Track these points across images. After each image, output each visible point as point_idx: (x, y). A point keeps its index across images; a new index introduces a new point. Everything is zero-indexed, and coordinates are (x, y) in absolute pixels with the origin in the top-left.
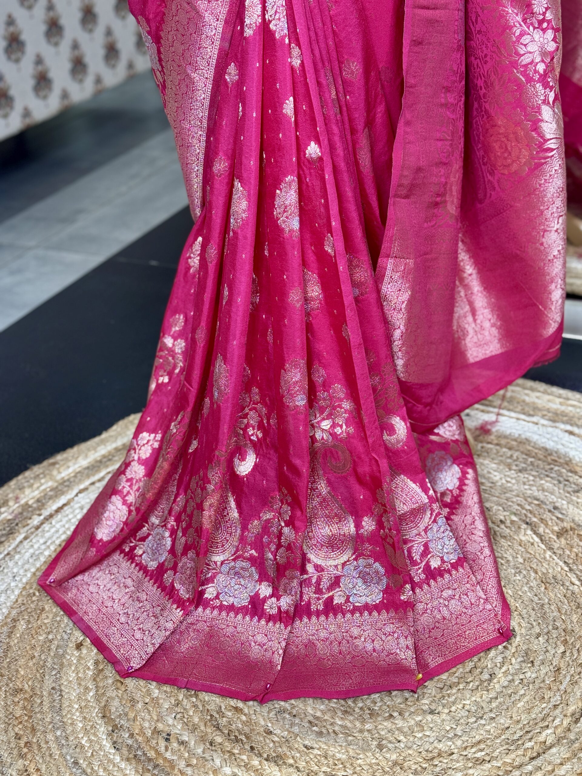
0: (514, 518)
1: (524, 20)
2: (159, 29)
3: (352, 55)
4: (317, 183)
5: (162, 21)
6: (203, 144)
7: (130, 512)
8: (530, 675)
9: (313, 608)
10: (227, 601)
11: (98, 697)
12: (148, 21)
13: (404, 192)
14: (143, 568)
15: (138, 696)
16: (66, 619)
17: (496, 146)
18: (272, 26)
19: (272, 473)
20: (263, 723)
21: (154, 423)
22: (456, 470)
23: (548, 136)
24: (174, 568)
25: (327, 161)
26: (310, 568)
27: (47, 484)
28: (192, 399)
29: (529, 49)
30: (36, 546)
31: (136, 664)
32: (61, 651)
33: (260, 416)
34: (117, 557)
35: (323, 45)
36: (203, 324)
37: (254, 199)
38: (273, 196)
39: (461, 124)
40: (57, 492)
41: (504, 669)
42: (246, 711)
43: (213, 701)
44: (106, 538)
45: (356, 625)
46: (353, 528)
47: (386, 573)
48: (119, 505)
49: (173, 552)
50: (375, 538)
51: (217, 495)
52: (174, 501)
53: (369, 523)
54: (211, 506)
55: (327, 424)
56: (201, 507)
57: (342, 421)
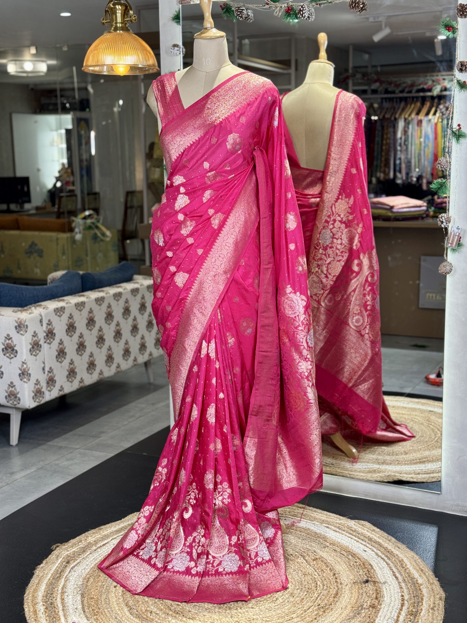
0: (296, 554)
1: (300, 357)
2: (170, 352)
3: (237, 365)
4: (222, 407)
5: (172, 350)
6: (182, 392)
7: (139, 537)
8: (292, 599)
9: (210, 573)
10: (176, 569)
11: (124, 600)
12: (167, 349)
13: (254, 413)
14: (143, 560)
15: (140, 600)
16: (109, 579)
17: (292, 401)
18: (210, 355)
19: (198, 517)
20: (188, 609)
21: (151, 502)
22: (273, 530)
23: (310, 398)
24: (156, 557)
25: (226, 399)
26: (210, 557)
27: (98, 536)
28: (169, 488)
29: (302, 367)
30: (95, 556)
31: (139, 590)
32: (108, 588)
33: (195, 494)
34: (131, 557)
35: (227, 362)
36: (177, 458)
37: (200, 411)
38: (207, 410)
39: (278, 392)
40: (103, 539)
41: (282, 597)
42: (182, 605)
43: (169, 602)
44: (128, 547)
45: (227, 580)
46: (228, 541)
47: (240, 560)
48: (134, 534)
49: (156, 551)
50: (237, 545)
51: (177, 523)
52: (158, 531)
53: (234, 539)
54: (174, 527)
55: (220, 498)
56: (169, 530)
57: (226, 497)
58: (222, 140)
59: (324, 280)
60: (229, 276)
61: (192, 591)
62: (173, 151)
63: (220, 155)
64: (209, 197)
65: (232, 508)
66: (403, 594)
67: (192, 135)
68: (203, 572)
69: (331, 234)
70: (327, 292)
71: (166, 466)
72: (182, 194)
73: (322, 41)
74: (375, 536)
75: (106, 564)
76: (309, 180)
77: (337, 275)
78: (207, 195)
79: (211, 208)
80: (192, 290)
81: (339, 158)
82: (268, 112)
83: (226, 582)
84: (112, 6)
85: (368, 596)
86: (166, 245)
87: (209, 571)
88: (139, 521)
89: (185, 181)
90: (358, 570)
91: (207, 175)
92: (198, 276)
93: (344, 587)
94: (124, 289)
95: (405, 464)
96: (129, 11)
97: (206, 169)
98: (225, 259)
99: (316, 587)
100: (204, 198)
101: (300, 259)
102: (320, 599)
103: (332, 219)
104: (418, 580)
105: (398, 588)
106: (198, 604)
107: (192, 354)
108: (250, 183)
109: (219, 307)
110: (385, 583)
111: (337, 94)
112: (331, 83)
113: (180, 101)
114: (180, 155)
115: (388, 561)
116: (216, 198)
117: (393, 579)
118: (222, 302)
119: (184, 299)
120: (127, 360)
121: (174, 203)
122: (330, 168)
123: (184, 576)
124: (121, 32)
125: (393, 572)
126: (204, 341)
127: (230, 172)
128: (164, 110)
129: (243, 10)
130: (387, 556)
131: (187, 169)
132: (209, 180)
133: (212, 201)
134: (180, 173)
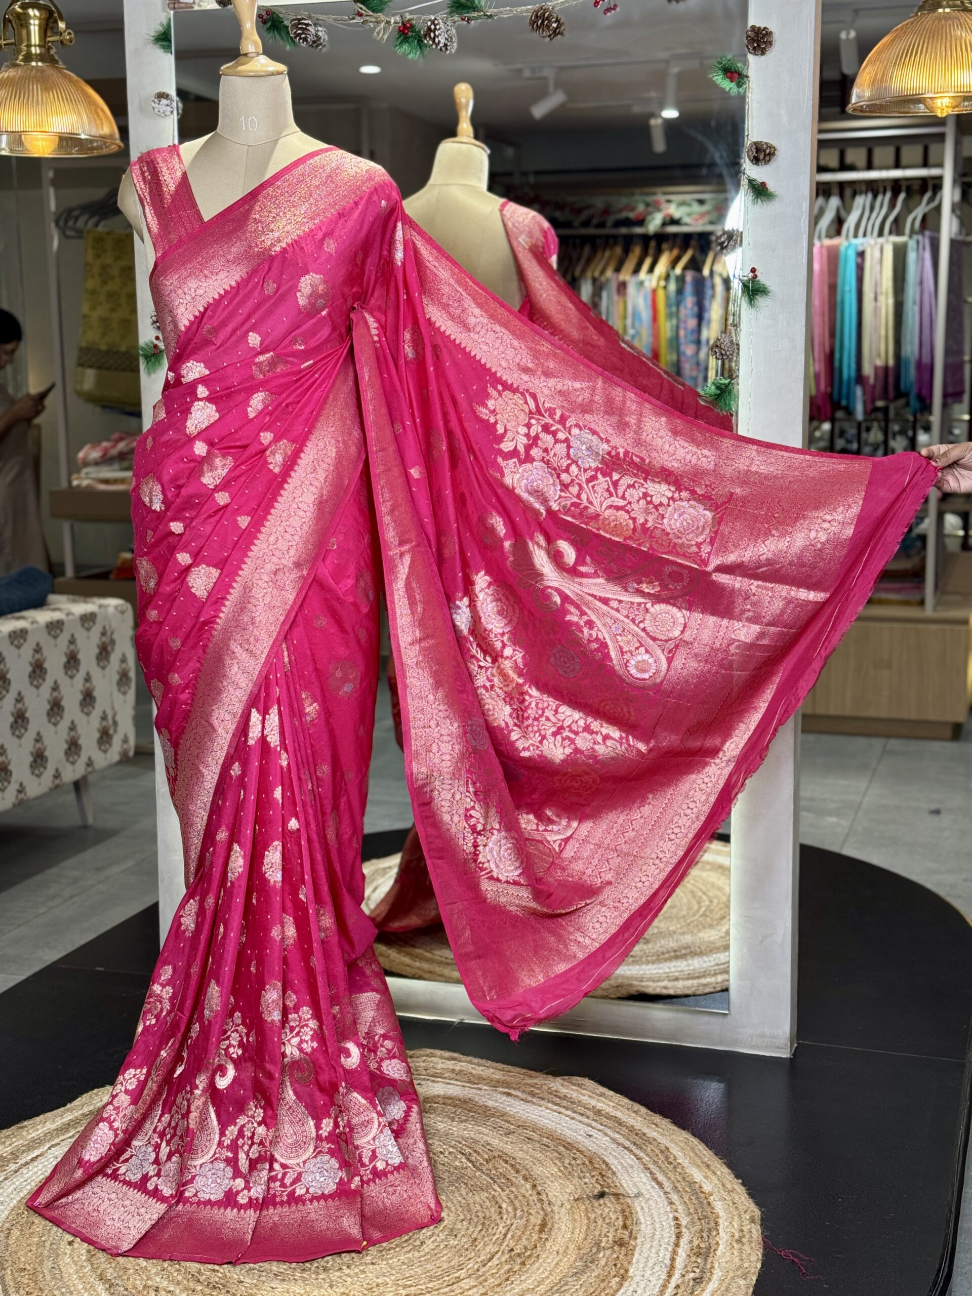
0: (451, 1150)
2: (178, 738)
3: (324, 760)
4: (295, 848)
5: (183, 732)
7: (116, 1135)
8: (453, 1242)
9: (278, 1199)
10: (204, 1196)
11: (94, 1269)
12: (170, 733)
15: (129, 1266)
16: (55, 1228)
19: (248, 1083)
20: (236, 1277)
21: (140, 1059)
22: (402, 1105)
24: (158, 1175)
25: (303, 831)
26: (276, 1166)
27: (18, 1142)
28: (183, 1027)
30: (17, 1183)
31: (126, 1247)
32: (55, 1247)
33: (240, 1036)
34: (99, 1178)
36: (197, 961)
37: (248, 857)
38: (262, 856)
40: (30, 1147)
41: (432, 1239)
42: (222, 1270)
43: (194, 1266)
44: (93, 1159)
45: (314, 1210)
46: (314, 1130)
47: (340, 1168)
48: (106, 1130)
49: (157, 1161)
50: (332, 1138)
51: (203, 1099)
52: (158, 1120)
53: (327, 1125)
54: (197, 1108)
55: (295, 1041)
56: (186, 1116)
57: (308, 1038)
58: (287, 286)
60: (305, 573)
61: (242, 1240)
62: (182, 309)
63: (282, 319)
64: (260, 407)
65: (322, 1061)
66: (677, 1215)
68: (264, 1198)
71: (169, 982)
72: (201, 400)
73: (463, 100)
74: (609, 1106)
75: (43, 1199)
78: (257, 401)
79: (267, 430)
80: (227, 603)
82: (379, 231)
83: (313, 1216)
84: (19, 10)
85: (608, 1224)
86: (167, 509)
87: (275, 1196)
88: (115, 1102)
89: (207, 372)
90: (582, 1175)
91: (257, 360)
92: (240, 572)
93: (556, 1208)
94: (33, 623)
95: (648, 962)
96: (56, 22)
97: (253, 348)
98: (296, 537)
99: (500, 1213)
100: (249, 409)
102: (513, 1237)
104: (703, 1185)
105: (666, 1204)
106: (256, 1266)
107: (228, 739)
108: (346, 379)
109: (285, 638)
110: (638, 1195)
111: (498, 208)
112: (483, 185)
113: (194, 205)
114: (196, 317)
115: (638, 1152)
116: (275, 409)
117: (653, 1187)
118: (290, 628)
119: (211, 622)
120: (39, 776)
121: (186, 420)
123: (222, 1210)
124: (40, 64)
125: (651, 1173)
126: (254, 711)
127: (305, 355)
128: (159, 223)
129: (308, 25)
130: (635, 1144)
131: (213, 347)
132: (261, 371)
133: (267, 414)
134: (196, 356)
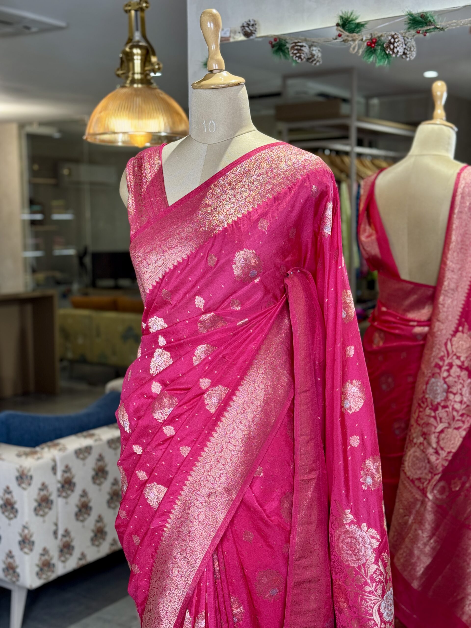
2: (142, 612)
58: (225, 259)
59: (433, 458)
60: (234, 496)
62: (146, 276)
63: (221, 286)
64: (203, 356)
67: (176, 250)
69: (445, 386)
70: (437, 477)
72: (160, 347)
73: (439, 93)
76: (413, 298)
77: (454, 451)
78: (200, 352)
79: (205, 377)
80: (171, 516)
81: (460, 269)
82: (311, 211)
84: (128, 50)
86: (132, 433)
89: (166, 326)
91: (201, 319)
96: (150, 57)
97: (199, 309)
98: (227, 467)
100: (194, 358)
101: (369, 463)
103: (447, 362)
108: (278, 332)
109: (217, 550)
111: (458, 171)
112: (451, 154)
113: (163, 193)
114: (157, 283)
116: (213, 359)
118: (222, 540)
119: (160, 528)
122: (446, 283)
124: (140, 86)
126: (188, 611)
127: (241, 315)
129: (302, 46)
131: (170, 307)
132: (205, 327)
133: (207, 363)
134: (158, 313)
